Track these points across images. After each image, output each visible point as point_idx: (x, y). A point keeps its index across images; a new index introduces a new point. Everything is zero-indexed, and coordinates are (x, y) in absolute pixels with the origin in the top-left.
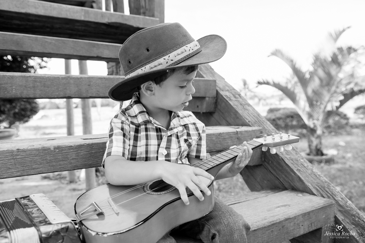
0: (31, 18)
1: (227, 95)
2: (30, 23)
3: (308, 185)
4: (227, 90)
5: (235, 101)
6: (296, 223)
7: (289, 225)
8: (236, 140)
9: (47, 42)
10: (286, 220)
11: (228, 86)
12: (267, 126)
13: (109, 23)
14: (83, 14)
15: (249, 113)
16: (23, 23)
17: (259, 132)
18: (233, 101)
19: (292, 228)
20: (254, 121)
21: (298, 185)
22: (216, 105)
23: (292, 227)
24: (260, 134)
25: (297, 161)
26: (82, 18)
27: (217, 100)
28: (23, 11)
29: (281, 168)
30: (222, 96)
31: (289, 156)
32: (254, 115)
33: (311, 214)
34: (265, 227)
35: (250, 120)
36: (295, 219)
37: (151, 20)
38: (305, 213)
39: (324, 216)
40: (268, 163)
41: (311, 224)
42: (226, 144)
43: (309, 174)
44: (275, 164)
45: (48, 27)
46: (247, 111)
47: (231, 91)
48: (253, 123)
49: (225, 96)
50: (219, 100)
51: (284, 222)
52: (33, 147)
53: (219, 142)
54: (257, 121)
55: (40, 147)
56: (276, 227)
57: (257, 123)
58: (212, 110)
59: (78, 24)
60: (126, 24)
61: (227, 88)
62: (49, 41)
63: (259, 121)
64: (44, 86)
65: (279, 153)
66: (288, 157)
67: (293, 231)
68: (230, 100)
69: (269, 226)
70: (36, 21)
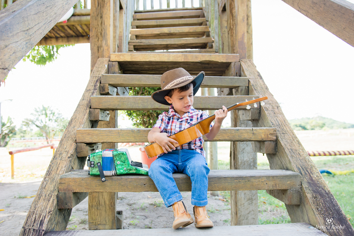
0: (153, 63)
1: (267, 107)
2: (155, 66)
3: (293, 165)
4: (269, 103)
5: (271, 111)
6: (261, 181)
7: (254, 180)
8: (252, 134)
9: (154, 78)
10: (251, 177)
11: (272, 101)
12: (287, 128)
13: (201, 61)
14: (183, 57)
15: (277, 119)
16: (150, 66)
17: (273, 131)
18: (268, 111)
19: (256, 184)
20: (277, 124)
21: (289, 166)
22: (260, 114)
23: (257, 182)
24: (274, 132)
25: (296, 151)
26: (183, 61)
27: (260, 111)
28: (148, 60)
29: (283, 155)
30: (262, 107)
31: (291, 147)
32: (281, 120)
33: (275, 178)
34: (233, 177)
35: (274, 123)
36: (260, 178)
37: (233, 55)
38: (269, 176)
39: (289, 182)
40: (279, 153)
41: (276, 185)
42: (243, 137)
43: (300, 160)
44: (281, 152)
45: (165, 67)
46: (277, 118)
47: (272, 104)
48: (276, 125)
49: (264, 107)
50: (261, 111)
51: (249, 178)
52: (127, 129)
53: (237, 135)
54: (280, 124)
55: (131, 129)
56: (243, 179)
57: (279, 126)
58: (257, 118)
59: (182, 64)
60: (213, 61)
61: (271, 102)
62: (156, 77)
63: (281, 124)
64: (144, 103)
65: (283, 144)
66: (289, 147)
67: (258, 186)
68: (267, 110)
69: (237, 178)
70: (156, 65)
